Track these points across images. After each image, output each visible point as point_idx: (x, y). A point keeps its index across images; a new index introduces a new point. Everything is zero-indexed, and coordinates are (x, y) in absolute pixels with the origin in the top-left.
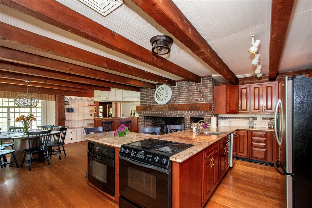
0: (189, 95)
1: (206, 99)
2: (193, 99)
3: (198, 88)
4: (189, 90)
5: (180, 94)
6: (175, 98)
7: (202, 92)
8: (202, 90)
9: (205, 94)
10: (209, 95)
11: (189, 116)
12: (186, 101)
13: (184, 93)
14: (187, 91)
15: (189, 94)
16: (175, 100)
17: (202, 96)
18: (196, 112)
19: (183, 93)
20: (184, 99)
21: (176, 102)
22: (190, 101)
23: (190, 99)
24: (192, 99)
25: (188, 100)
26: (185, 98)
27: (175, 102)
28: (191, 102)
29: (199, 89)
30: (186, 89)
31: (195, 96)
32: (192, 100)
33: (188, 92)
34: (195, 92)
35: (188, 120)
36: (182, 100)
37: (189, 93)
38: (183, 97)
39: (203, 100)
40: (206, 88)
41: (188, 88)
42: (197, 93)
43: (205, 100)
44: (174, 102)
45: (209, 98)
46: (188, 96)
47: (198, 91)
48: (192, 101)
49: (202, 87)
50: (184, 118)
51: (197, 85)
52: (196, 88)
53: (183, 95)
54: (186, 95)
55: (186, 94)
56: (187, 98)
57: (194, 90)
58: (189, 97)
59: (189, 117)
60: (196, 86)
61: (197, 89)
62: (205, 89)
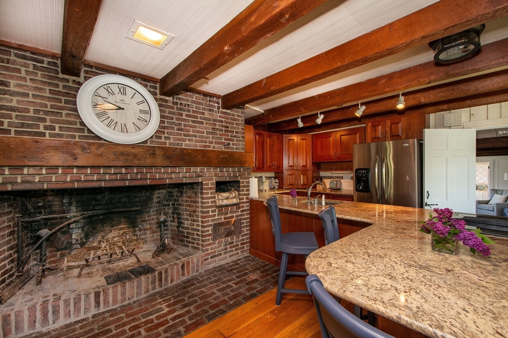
0: (205, 131)
1: (236, 145)
2: (214, 141)
3: (224, 120)
4: (204, 119)
5: (183, 123)
6: (166, 131)
7: (229, 129)
8: (229, 125)
9: (235, 134)
10: (240, 139)
11: (214, 178)
12: (199, 144)
13: (193, 121)
14: (199, 120)
15: (206, 128)
16: (166, 135)
17: (230, 137)
18: (231, 170)
19: (191, 123)
20: (194, 138)
21: (172, 141)
22: (208, 144)
23: (208, 140)
24: (211, 140)
25: (202, 142)
26: (196, 136)
27: (168, 142)
28: (209, 147)
29: (226, 122)
30: (199, 116)
31: (218, 136)
32: (212, 143)
33: (202, 123)
34: (217, 127)
35: (210, 189)
36: (187, 138)
37: (205, 125)
38: (191, 133)
39: (231, 146)
40: (237, 124)
41: (203, 114)
42: (221, 130)
43: (235, 147)
44: (163, 140)
45: (241, 143)
46: (203, 133)
47: (222, 126)
48: (212, 145)
49: (230, 120)
50: (202, 183)
51: (222, 113)
52: (219, 119)
53: (190, 126)
54: (197, 129)
55: (197, 125)
56: (200, 137)
57: (215, 120)
58: (205, 134)
59: (214, 181)
60: (220, 114)
61: (222, 122)
62: (235, 125)
